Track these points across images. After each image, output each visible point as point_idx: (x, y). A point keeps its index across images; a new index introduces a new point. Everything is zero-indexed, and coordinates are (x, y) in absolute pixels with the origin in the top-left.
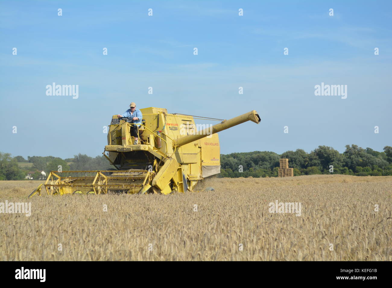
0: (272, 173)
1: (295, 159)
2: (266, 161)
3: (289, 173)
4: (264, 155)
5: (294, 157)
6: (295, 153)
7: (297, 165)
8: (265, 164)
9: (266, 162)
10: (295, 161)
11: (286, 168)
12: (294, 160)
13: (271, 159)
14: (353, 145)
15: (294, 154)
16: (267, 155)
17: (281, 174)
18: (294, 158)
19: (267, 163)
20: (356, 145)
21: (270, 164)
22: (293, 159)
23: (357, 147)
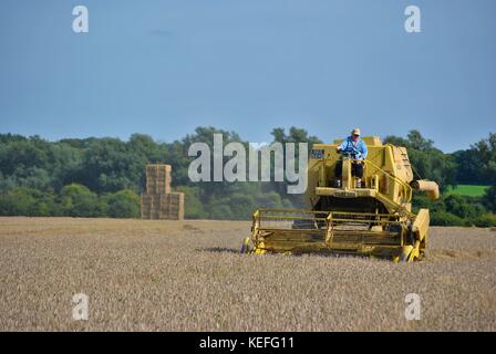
0: (60, 202)
1: (128, 163)
2: (40, 164)
3: (171, 206)
4: (33, 146)
5: (123, 156)
6: (127, 146)
7: (132, 179)
8: (36, 175)
9: (38, 167)
10: (127, 168)
11: (164, 192)
12: (124, 164)
13: (52, 161)
14: (293, 130)
15: (124, 148)
16: (41, 148)
17: (149, 209)
18: (124, 161)
19: (41, 170)
20: (302, 131)
21: (49, 175)
22: (121, 163)
23: (306, 134)
